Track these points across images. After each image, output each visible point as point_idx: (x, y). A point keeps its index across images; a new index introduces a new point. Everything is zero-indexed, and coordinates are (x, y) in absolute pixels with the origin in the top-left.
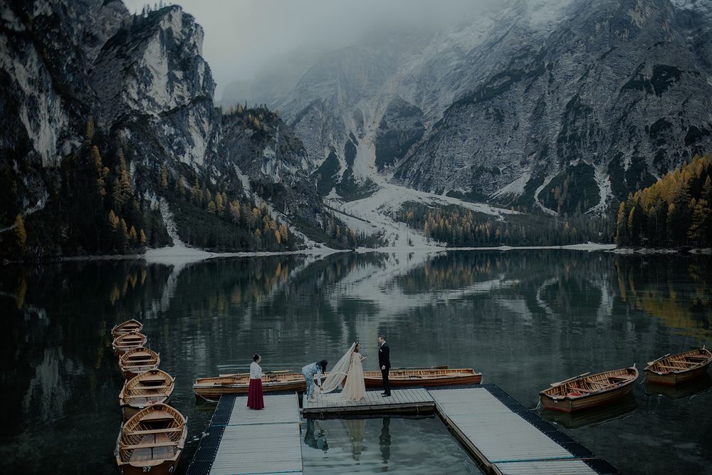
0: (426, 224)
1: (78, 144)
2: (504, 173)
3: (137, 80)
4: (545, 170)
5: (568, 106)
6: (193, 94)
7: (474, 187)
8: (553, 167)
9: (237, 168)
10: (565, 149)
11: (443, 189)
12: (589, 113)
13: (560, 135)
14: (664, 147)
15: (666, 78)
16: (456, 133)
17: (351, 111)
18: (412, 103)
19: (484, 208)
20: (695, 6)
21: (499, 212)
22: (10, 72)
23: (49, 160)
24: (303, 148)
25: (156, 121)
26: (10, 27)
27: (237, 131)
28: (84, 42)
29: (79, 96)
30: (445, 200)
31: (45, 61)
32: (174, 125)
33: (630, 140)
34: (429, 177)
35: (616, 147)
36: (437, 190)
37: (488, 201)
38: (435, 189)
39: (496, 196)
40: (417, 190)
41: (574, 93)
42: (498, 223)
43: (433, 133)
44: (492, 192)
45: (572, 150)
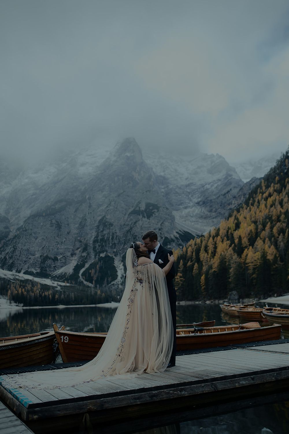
0: (9, 292)
2: (60, 260)
4: (85, 259)
5: (99, 222)
7: (42, 268)
8: (90, 257)
10: (97, 247)
11: (21, 269)
12: (111, 226)
13: (95, 238)
15: (152, 210)
16: (31, 234)
18: (3, 214)
19: (48, 282)
20: (165, 174)
21: (58, 284)
30: (22, 276)
34: (12, 261)
35: (126, 246)
36: (17, 270)
37: (50, 278)
38: (16, 269)
39: (55, 274)
40: (3, 270)
41: (103, 214)
42: (57, 291)
43: (16, 234)
44: (53, 272)
45: (102, 247)
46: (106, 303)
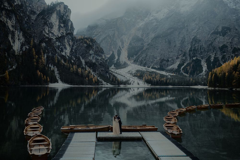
0: (144, 77)
1: (28, 47)
2: (171, 61)
3: (48, 27)
4: (185, 60)
5: (193, 39)
6: (67, 32)
7: (161, 66)
8: (187, 60)
9: (81, 57)
10: (191, 54)
11: (150, 66)
12: (200, 42)
13: (190, 49)
14: (225, 54)
15: (226, 31)
16: (155, 47)
17: (120, 39)
18: (140, 37)
19: (164, 73)
21: (169, 74)
22: (6, 23)
23: (18, 52)
24: (103, 51)
25: (54, 41)
26: (6, 8)
27: (81, 45)
28: (31, 14)
29: (29, 31)
30: (151, 70)
31: (18, 20)
32: (60, 42)
34: (145, 62)
35: (209, 53)
36: (148, 66)
37: (165, 71)
39: (168, 69)
40: (141, 66)
41: (195, 35)
42: (168, 78)
43: (147, 47)
44: (166, 68)
45: (194, 54)
46: (195, 86)
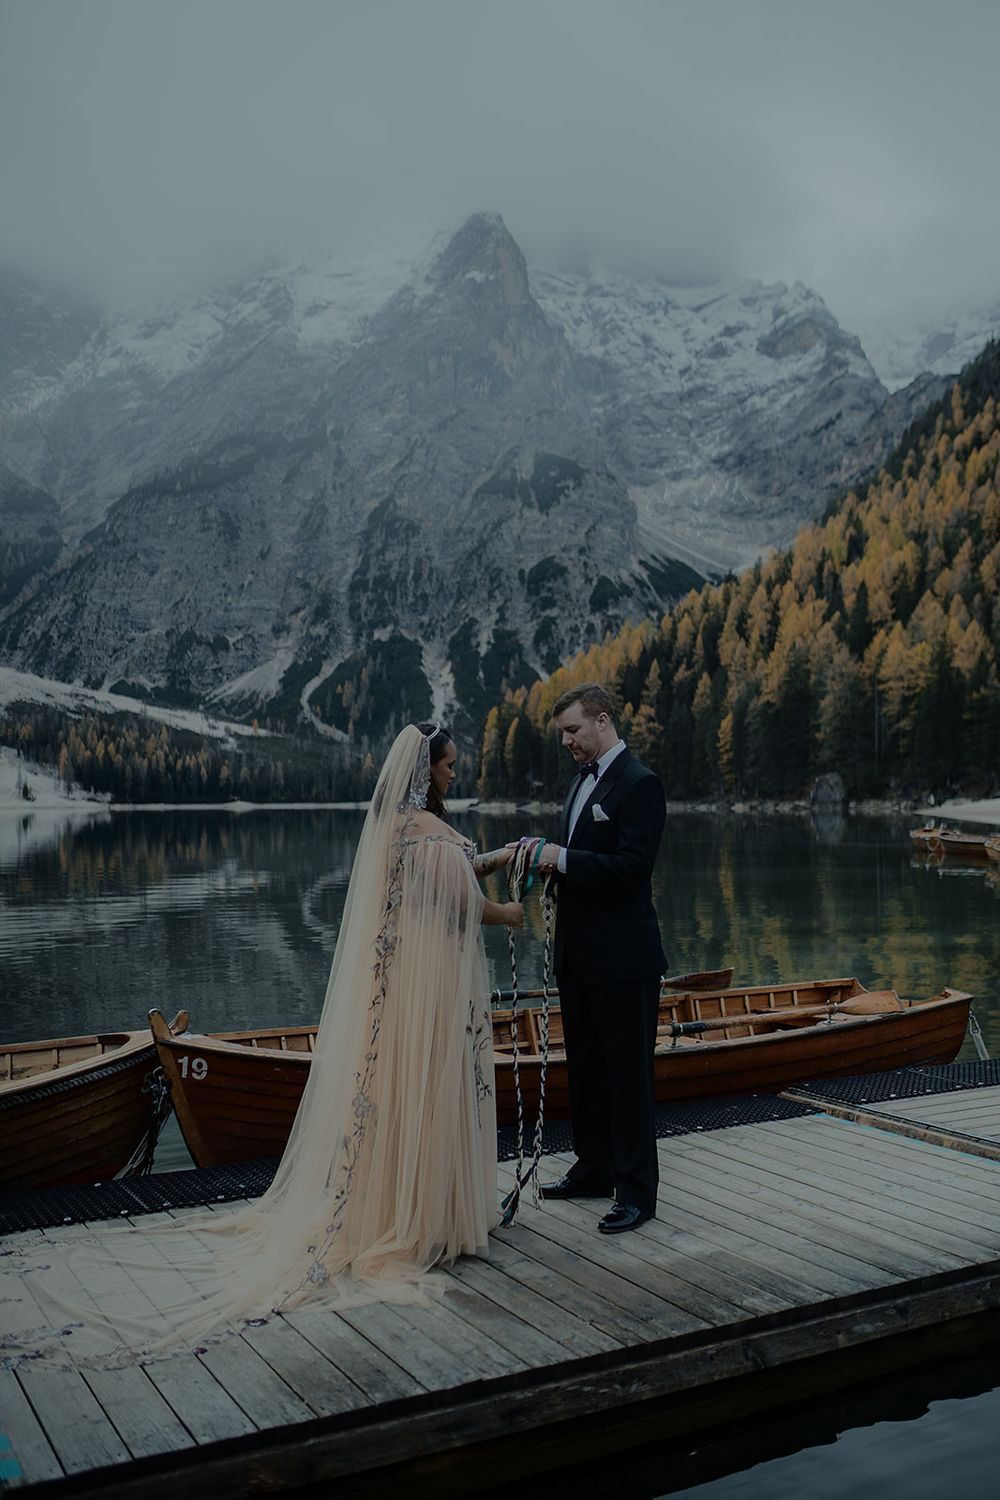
0: (64, 751)
2: (237, 649)
4: (323, 646)
5: (372, 518)
7: (173, 675)
8: (339, 641)
10: (364, 606)
11: (103, 676)
12: (413, 536)
13: (355, 575)
14: (553, 612)
15: (558, 479)
16: (134, 557)
18: (34, 482)
19: (193, 721)
20: (607, 353)
21: (227, 730)
30: (107, 700)
33: (491, 596)
34: (70, 649)
35: (464, 606)
36: (89, 678)
37: (201, 707)
38: (84, 676)
39: (220, 697)
40: (41, 676)
41: (384, 492)
42: (225, 754)
43: (82, 553)
44: (210, 688)
45: (379, 608)
